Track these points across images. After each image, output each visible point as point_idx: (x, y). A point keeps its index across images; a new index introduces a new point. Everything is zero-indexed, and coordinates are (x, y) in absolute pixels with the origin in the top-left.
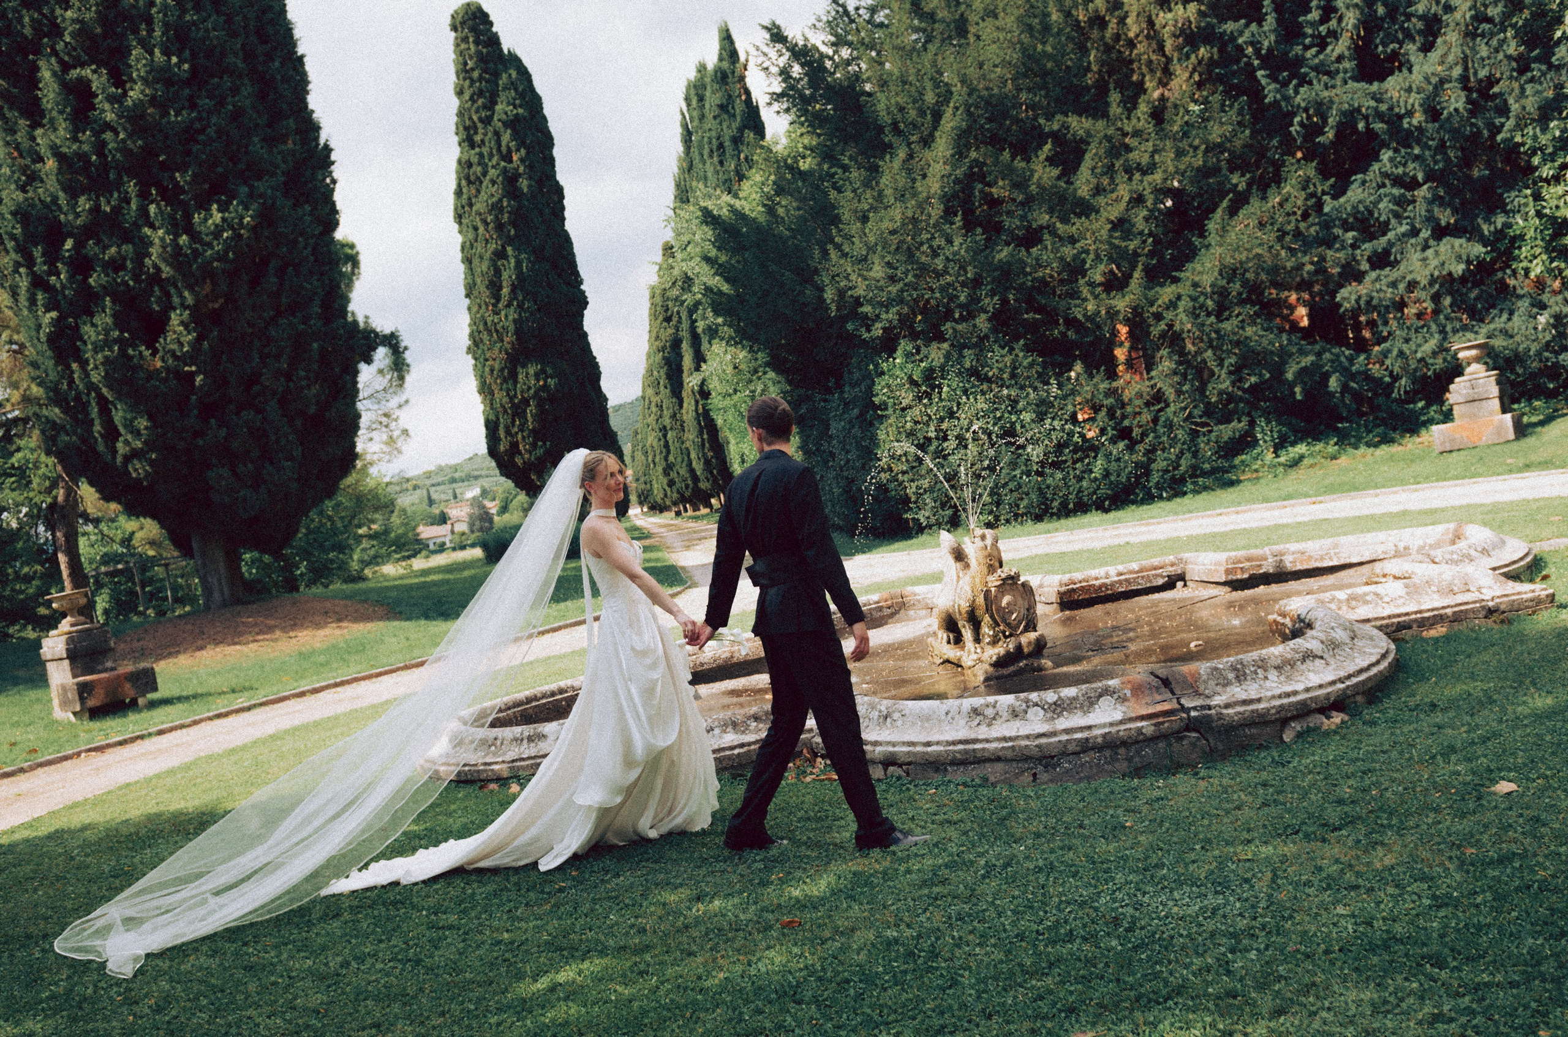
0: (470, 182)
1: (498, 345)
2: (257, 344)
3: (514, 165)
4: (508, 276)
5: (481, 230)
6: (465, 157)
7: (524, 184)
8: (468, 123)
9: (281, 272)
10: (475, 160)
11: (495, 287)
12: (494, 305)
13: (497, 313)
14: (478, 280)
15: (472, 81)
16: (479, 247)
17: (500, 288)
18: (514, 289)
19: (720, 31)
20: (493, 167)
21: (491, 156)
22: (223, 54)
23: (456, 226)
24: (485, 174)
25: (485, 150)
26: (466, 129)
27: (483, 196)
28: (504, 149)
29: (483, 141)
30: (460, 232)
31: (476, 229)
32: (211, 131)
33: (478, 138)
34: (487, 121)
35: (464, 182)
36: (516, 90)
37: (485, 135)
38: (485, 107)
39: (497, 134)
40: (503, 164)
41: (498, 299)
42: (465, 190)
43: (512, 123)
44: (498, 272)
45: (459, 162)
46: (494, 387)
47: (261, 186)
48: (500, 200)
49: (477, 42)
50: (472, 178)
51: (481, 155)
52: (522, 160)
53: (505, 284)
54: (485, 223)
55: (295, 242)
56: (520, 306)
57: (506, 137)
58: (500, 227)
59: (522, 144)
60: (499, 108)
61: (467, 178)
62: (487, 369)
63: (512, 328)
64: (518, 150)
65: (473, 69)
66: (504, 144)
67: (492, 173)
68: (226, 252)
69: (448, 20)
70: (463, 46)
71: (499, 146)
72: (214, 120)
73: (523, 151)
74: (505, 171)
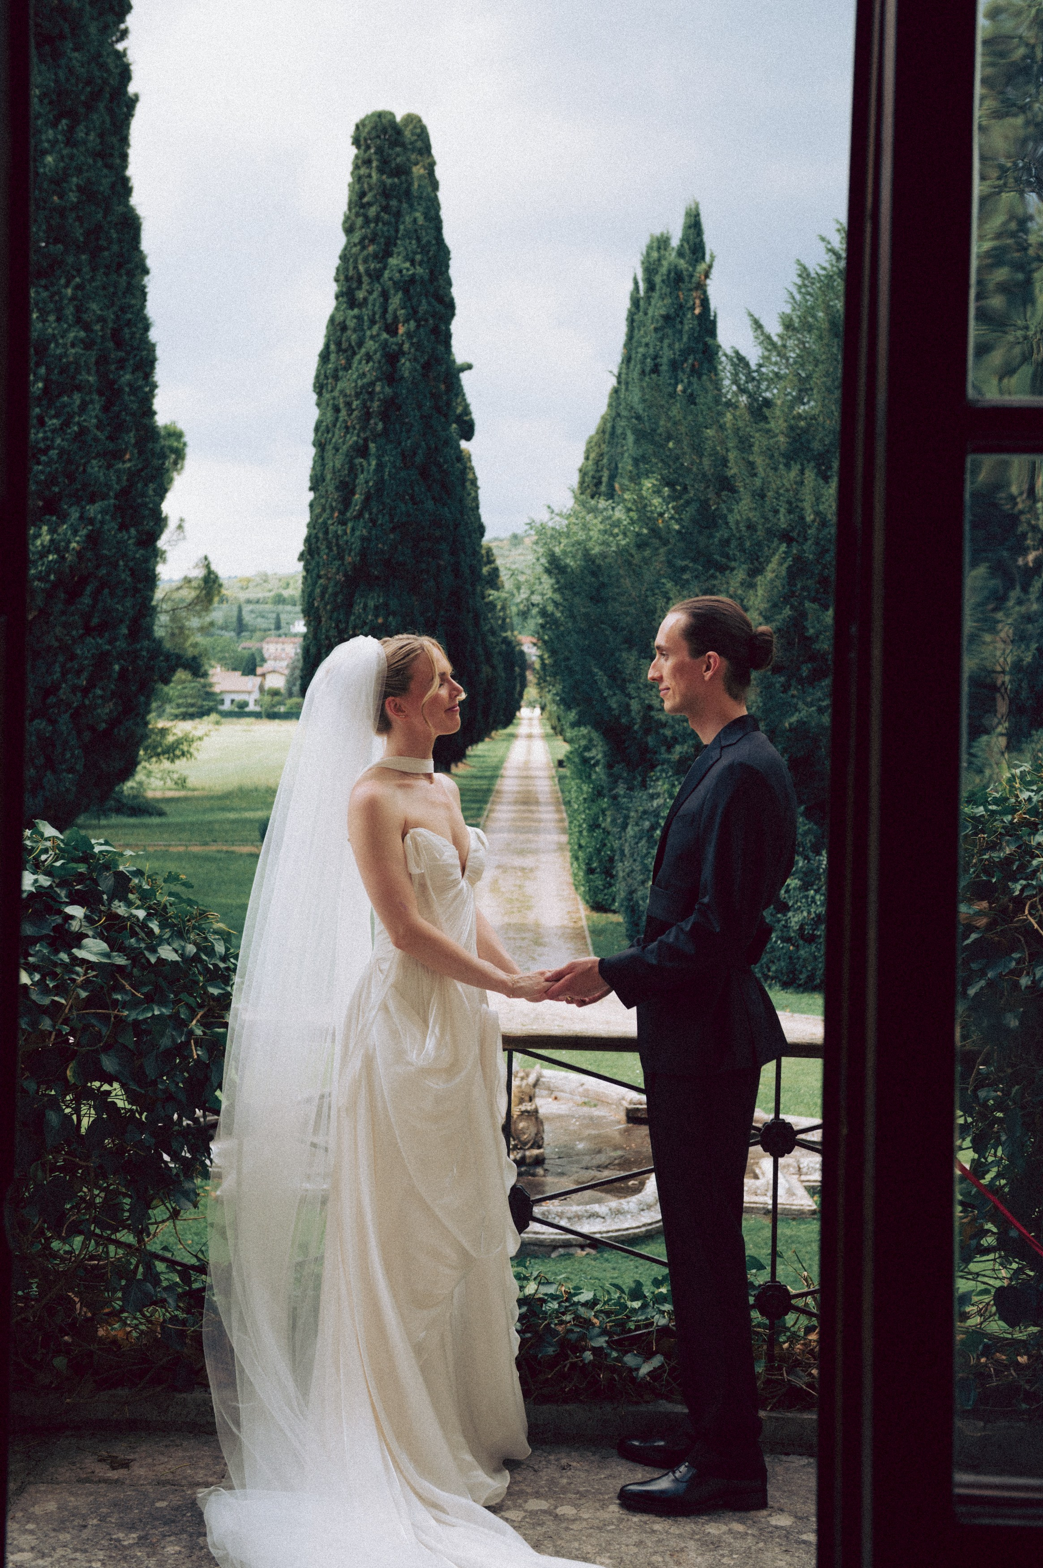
0: (340, 350)
1: (337, 563)
2: (61, 659)
3: (399, 339)
4: (364, 480)
5: (343, 413)
6: (339, 318)
7: (406, 366)
8: (351, 273)
9: (96, 595)
10: (351, 323)
11: (346, 489)
12: (342, 513)
13: (343, 523)
14: (329, 477)
15: (367, 221)
16: (338, 433)
17: (353, 493)
18: (368, 498)
19: (688, 214)
20: (372, 337)
21: (373, 322)
22: (78, 371)
23: (315, 397)
24: (360, 344)
25: (366, 312)
26: (348, 279)
27: (353, 374)
28: (389, 317)
29: (365, 299)
30: (318, 405)
31: (337, 410)
32: (54, 453)
33: (360, 295)
34: (375, 276)
35: (333, 347)
36: (418, 239)
37: (370, 293)
38: (375, 256)
39: (385, 295)
40: (385, 336)
41: (346, 502)
42: (333, 357)
43: (406, 285)
44: (353, 470)
45: (332, 320)
46: (322, 613)
47: (92, 510)
48: (372, 384)
49: (381, 171)
50: (344, 345)
51: (359, 318)
52: (409, 335)
53: (358, 490)
54: (348, 404)
55: (116, 566)
56: (373, 521)
57: (396, 300)
58: (367, 415)
59: (413, 313)
60: (393, 261)
61: (339, 344)
62: (318, 591)
63: (357, 545)
64: (407, 321)
65: (370, 204)
66: (391, 309)
67: (370, 345)
68: (48, 574)
69: (352, 130)
70: (363, 171)
71: (385, 311)
72: (58, 441)
73: (412, 324)
74: (385, 345)
